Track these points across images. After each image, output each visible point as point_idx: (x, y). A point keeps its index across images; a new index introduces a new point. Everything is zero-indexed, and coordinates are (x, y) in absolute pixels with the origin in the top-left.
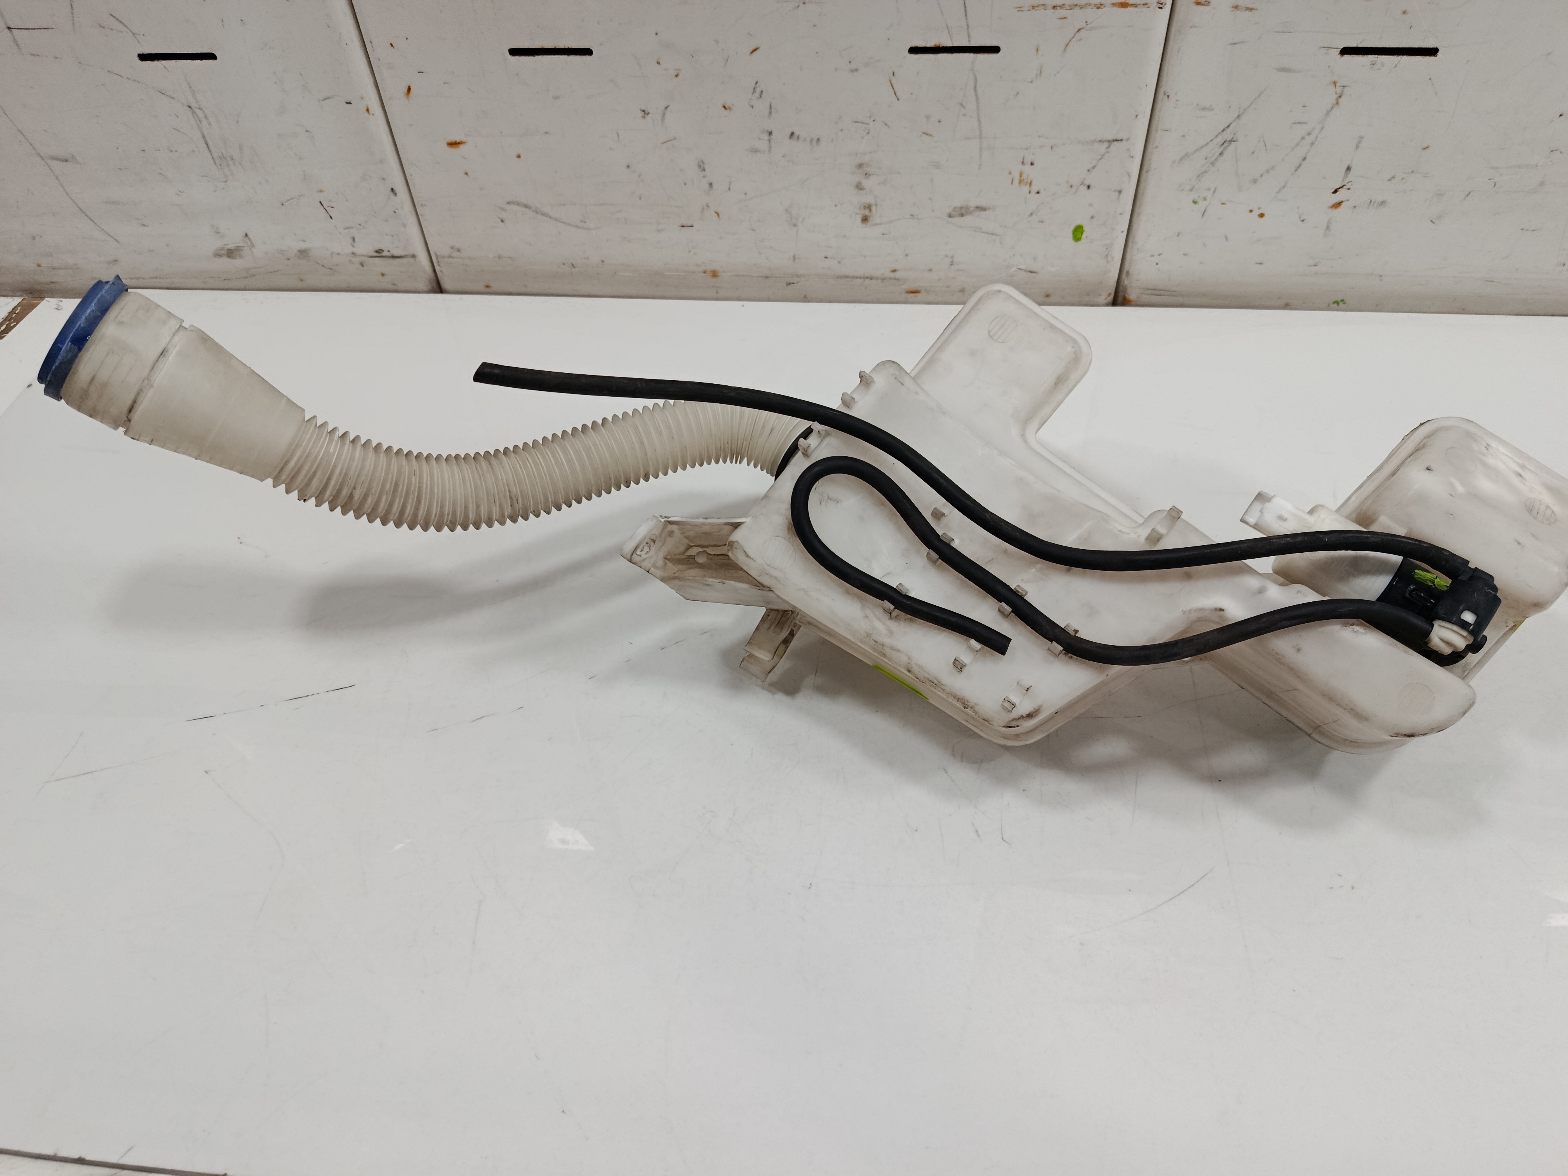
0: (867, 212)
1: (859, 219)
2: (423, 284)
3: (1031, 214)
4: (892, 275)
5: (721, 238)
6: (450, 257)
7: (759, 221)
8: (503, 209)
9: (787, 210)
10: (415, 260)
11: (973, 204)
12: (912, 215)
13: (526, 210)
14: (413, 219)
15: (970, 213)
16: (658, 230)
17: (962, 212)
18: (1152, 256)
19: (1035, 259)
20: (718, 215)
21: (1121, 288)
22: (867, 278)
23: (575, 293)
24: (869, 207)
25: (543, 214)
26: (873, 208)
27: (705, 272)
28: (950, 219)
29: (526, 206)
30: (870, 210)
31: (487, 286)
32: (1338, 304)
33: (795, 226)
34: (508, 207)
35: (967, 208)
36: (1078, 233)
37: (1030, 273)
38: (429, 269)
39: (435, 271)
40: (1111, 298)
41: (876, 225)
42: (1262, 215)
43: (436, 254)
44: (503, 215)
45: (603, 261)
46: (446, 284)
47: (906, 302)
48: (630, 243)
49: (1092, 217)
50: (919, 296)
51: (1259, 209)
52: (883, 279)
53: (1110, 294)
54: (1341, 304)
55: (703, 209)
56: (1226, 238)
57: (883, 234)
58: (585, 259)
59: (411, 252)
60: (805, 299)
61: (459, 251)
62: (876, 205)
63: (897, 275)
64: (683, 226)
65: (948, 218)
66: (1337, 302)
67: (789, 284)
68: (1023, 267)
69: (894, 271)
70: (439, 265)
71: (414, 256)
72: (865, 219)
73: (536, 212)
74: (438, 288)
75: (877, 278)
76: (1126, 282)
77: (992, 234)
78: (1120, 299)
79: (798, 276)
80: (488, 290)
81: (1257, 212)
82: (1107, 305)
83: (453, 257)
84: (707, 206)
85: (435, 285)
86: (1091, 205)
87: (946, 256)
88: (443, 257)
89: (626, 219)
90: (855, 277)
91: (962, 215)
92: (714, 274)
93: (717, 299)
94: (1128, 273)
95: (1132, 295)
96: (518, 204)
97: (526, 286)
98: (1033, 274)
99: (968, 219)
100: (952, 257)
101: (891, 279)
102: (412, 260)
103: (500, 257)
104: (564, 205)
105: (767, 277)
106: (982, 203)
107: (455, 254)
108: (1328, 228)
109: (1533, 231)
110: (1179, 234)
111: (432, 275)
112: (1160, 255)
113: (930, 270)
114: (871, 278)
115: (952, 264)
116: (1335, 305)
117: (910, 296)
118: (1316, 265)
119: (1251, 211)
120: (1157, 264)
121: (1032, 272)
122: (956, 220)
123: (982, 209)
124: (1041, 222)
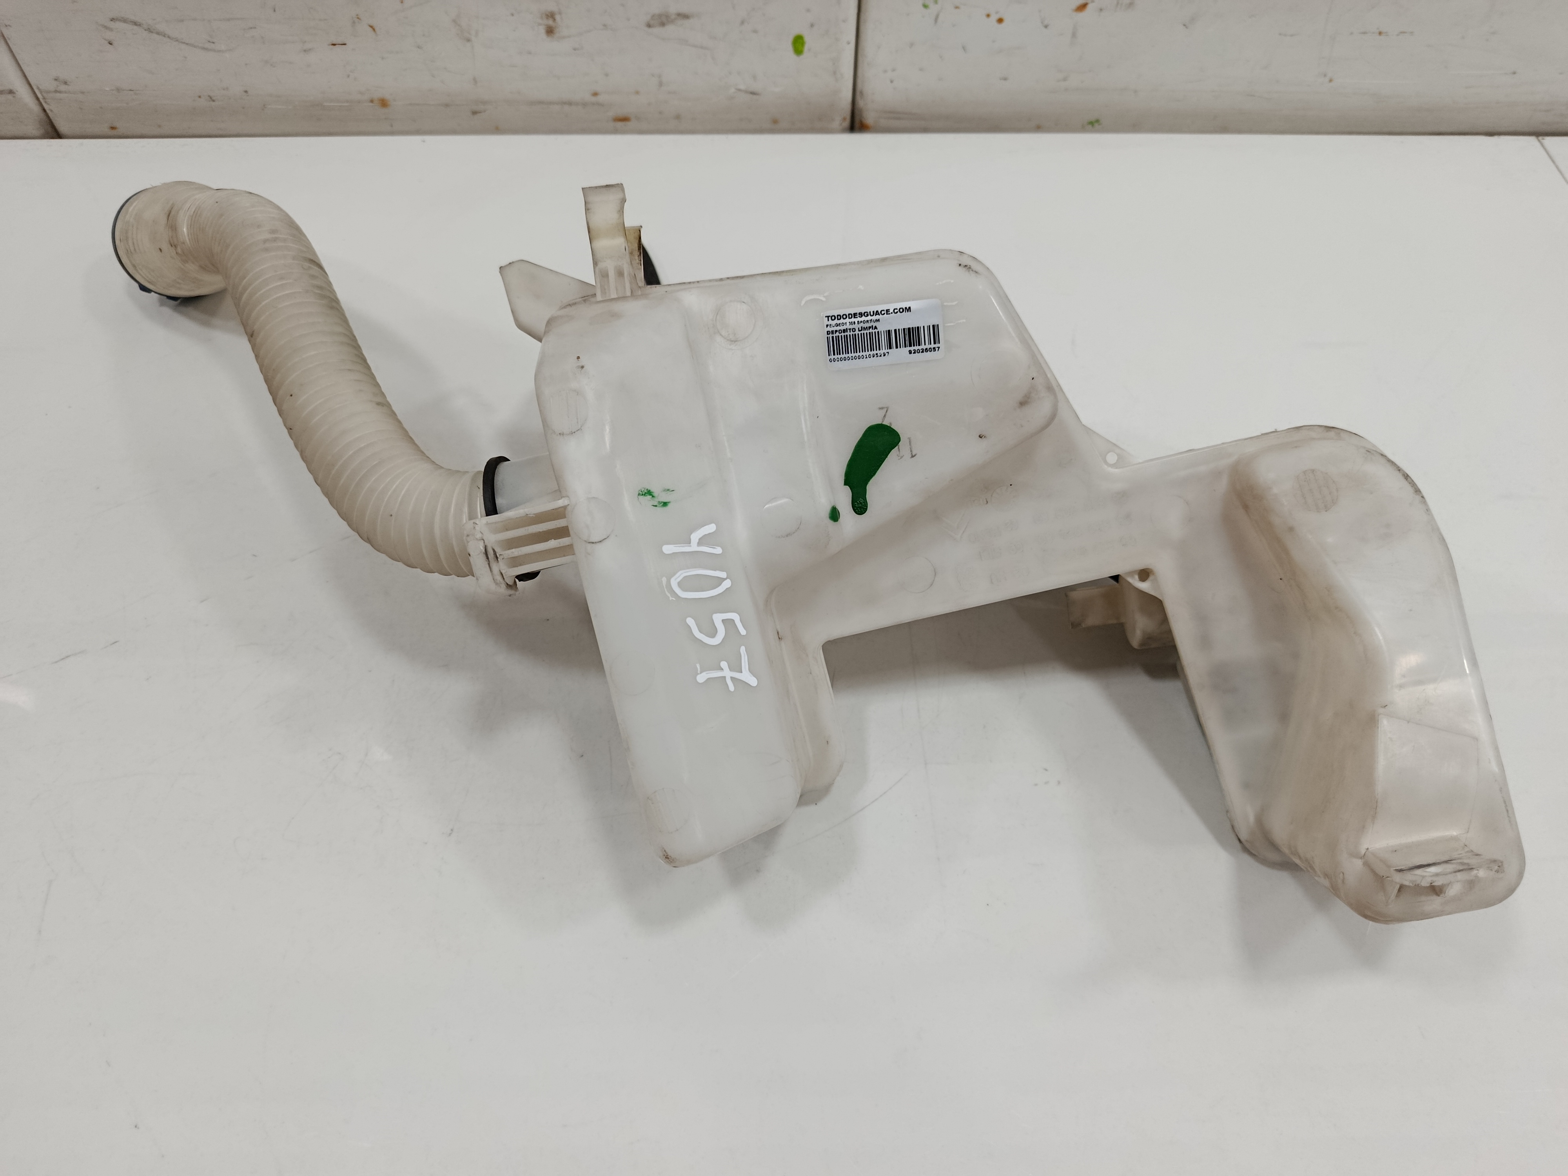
0: (550, 22)
1: (542, 30)
2: (31, 129)
3: (743, 23)
4: (594, 99)
5: (383, 58)
6: (56, 91)
7: (424, 35)
8: (106, 27)
9: (454, 21)
10: (14, 97)
11: (673, 9)
12: (605, 25)
13: (135, 27)
15: (672, 22)
16: (305, 51)
17: (662, 20)
18: (885, 71)
19: (754, 77)
20: (374, 30)
21: (856, 112)
22: (565, 103)
23: (221, 133)
24: (551, 16)
25: (158, 33)
26: (557, 17)
27: (372, 101)
28: (650, 30)
29: (135, 23)
30: (554, 20)
31: (113, 128)
32: (1093, 125)
33: (469, 40)
34: (112, 25)
35: (667, 16)
36: (798, 44)
37: (751, 95)
38: (36, 108)
39: (44, 110)
40: (847, 123)
41: (564, 37)
42: (1000, 21)
43: (38, 88)
44: (109, 35)
45: (246, 92)
46: (62, 127)
47: (615, 131)
48: (274, 67)
49: (812, 25)
50: (630, 125)
51: (997, 13)
52: (585, 105)
53: (844, 119)
54: (1096, 125)
55: (354, 22)
56: (964, 48)
57: (575, 49)
58: (224, 89)
59: (6, 87)
60: (497, 130)
61: (66, 83)
62: (560, 13)
63: (600, 98)
64: (334, 45)
65: (647, 29)
66: (1091, 123)
67: (474, 113)
68: (742, 87)
69: (595, 94)
70: (46, 102)
71: (11, 92)
72: (550, 31)
73: (149, 30)
74: (54, 133)
75: (577, 104)
76: (860, 103)
77: (702, 47)
78: (857, 124)
79: (484, 103)
80: (113, 133)
81: (994, 18)
82: (844, 131)
83: (60, 92)
84: (358, 18)
85: (50, 129)
86: (808, 10)
87: (653, 75)
88: (48, 92)
89: (262, 38)
90: (550, 103)
91: (663, 24)
92: (384, 103)
93: (392, 133)
94: (861, 93)
95: (870, 118)
96: (125, 21)
97: (160, 126)
98: (755, 96)
99: (670, 29)
100: (660, 76)
101: (593, 104)
102: (10, 97)
103: (118, 90)
104: (182, 21)
105: (447, 105)
106: (684, 9)
107: (63, 88)
108: (1074, 35)
109: (1292, 35)
110: (912, 45)
111: (42, 115)
112: (894, 70)
113: (637, 93)
114: (570, 103)
115: (661, 84)
116: (1090, 126)
117: (619, 124)
118: (1065, 79)
119: (988, 16)
120: (892, 82)
121: (753, 93)
122: (657, 30)
123: (685, 16)
124: (755, 31)
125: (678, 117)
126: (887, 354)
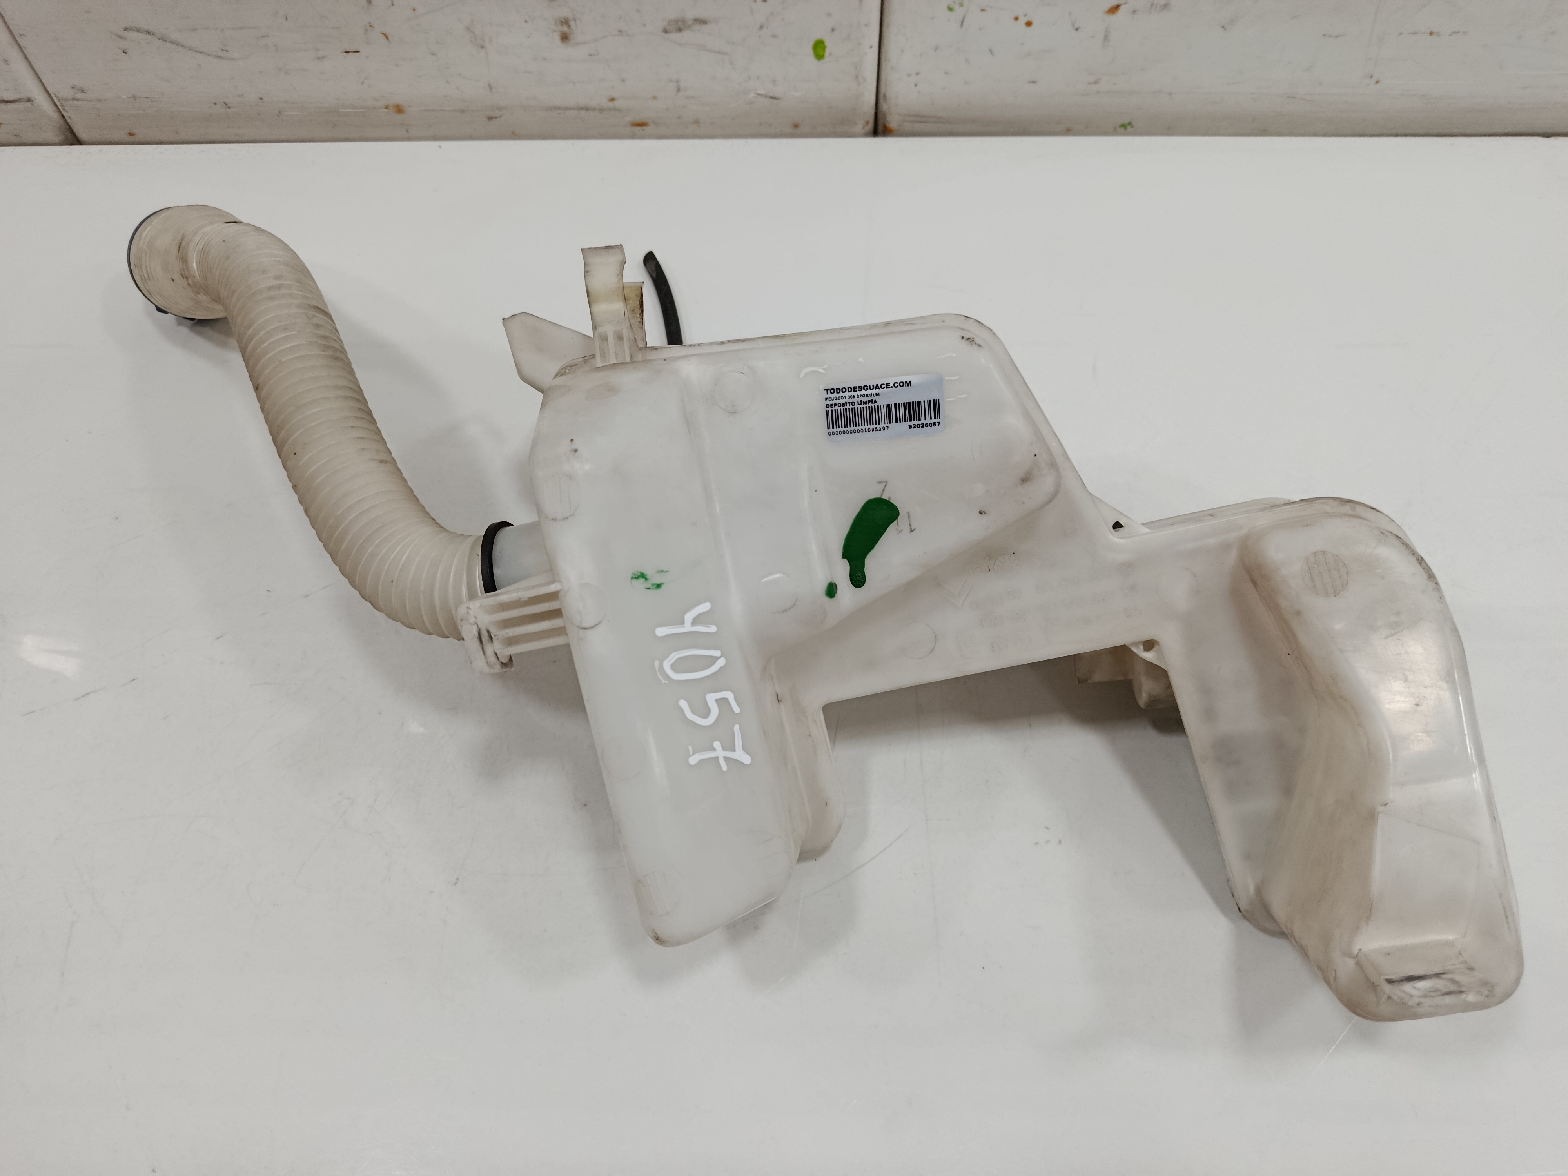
0: (565, 29)
1: (557, 37)
2: (51, 136)
3: (761, 27)
4: (610, 104)
5: (396, 65)
6: (73, 99)
7: (437, 43)
8: (120, 37)
9: (468, 28)
10: (32, 104)
11: (690, 15)
12: (620, 31)
13: (149, 37)
14: (14, 54)
15: (689, 27)
16: (318, 58)
17: (678, 26)
18: (909, 75)
19: (774, 82)
20: (387, 38)
21: (880, 116)
22: (582, 108)
23: (238, 138)
24: (566, 22)
25: (171, 42)
26: (572, 23)
27: (387, 108)
28: (667, 36)
29: (149, 33)
30: (569, 26)
31: (131, 134)
32: (1125, 128)
33: (482, 47)
34: (125, 34)
35: (684, 21)
36: (819, 49)
37: (771, 100)
38: (55, 115)
39: (63, 117)
40: (870, 126)
41: (578, 44)
42: (1029, 24)
43: (56, 96)
44: (123, 44)
45: (261, 99)
46: (82, 134)
47: (633, 137)
48: (288, 74)
49: (833, 30)
50: (648, 130)
51: (1025, 15)
52: (601, 110)
53: (867, 122)
54: (1129, 127)
55: (367, 30)
56: (991, 52)
57: (590, 55)
58: (239, 96)
59: (25, 95)
60: (514, 135)
61: (83, 91)
62: (575, 20)
63: (617, 104)
64: (348, 52)
65: (663, 34)
66: (1124, 126)
67: (490, 118)
68: (762, 92)
69: (612, 100)
70: (64, 110)
71: (29, 100)
72: (565, 38)
73: (163, 39)
74: (73, 139)
75: (594, 109)
76: (884, 107)
77: (720, 53)
78: (880, 128)
79: (500, 108)
80: (132, 139)
81: (1022, 20)
82: (866, 135)
83: (78, 100)
84: (371, 26)
85: (69, 135)
86: (829, 15)
87: (670, 81)
88: (66, 100)
89: (275, 46)
90: (567, 109)
91: (680, 30)
92: (399, 109)
93: (409, 139)
94: (885, 96)
95: (893, 124)
96: (138, 30)
97: (177, 132)
98: (775, 101)
99: (687, 36)
100: (677, 81)
101: (610, 109)
102: (28, 104)
103: (134, 97)
104: (195, 30)
105: (462, 111)
106: (701, 15)
107: (79, 95)
108: (1106, 38)
109: (1337, 37)
110: (936, 49)
111: (62, 121)
112: (918, 74)
113: (655, 98)
114: (587, 109)
115: (679, 90)
116: (1122, 129)
117: (637, 130)
118: (1096, 83)
119: (1016, 19)
120: (916, 85)
121: (773, 98)
122: (675, 36)
123: (702, 22)
124: (774, 36)
125: (697, 122)
126: (886, 428)
